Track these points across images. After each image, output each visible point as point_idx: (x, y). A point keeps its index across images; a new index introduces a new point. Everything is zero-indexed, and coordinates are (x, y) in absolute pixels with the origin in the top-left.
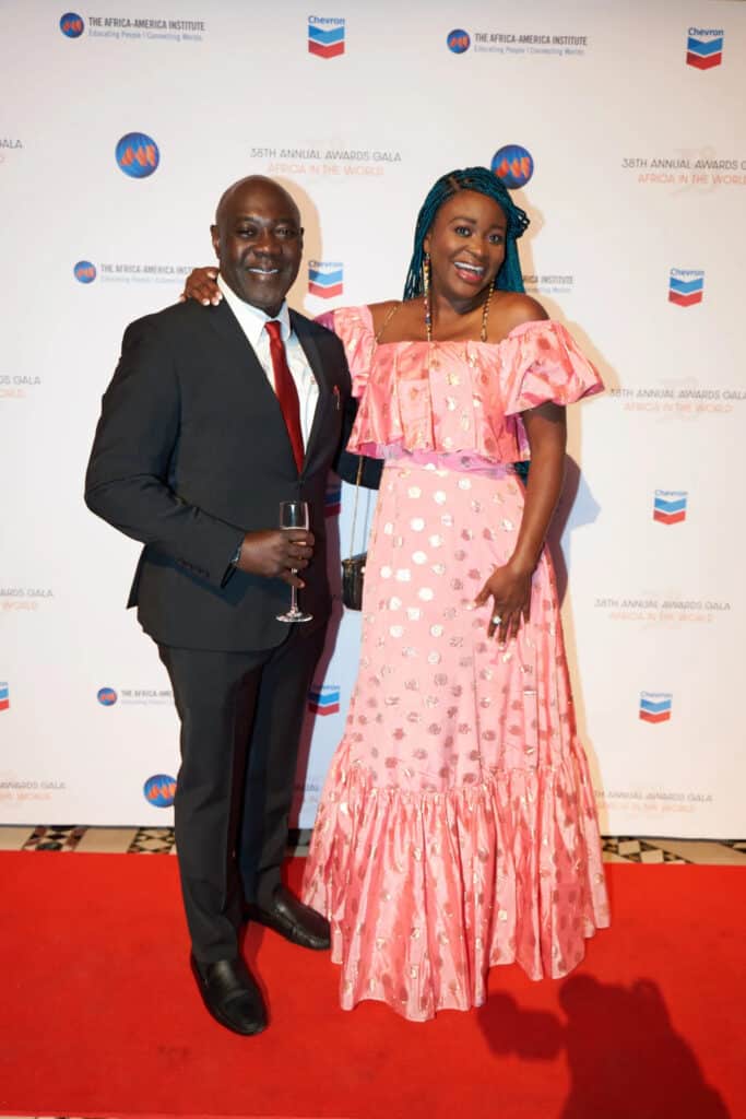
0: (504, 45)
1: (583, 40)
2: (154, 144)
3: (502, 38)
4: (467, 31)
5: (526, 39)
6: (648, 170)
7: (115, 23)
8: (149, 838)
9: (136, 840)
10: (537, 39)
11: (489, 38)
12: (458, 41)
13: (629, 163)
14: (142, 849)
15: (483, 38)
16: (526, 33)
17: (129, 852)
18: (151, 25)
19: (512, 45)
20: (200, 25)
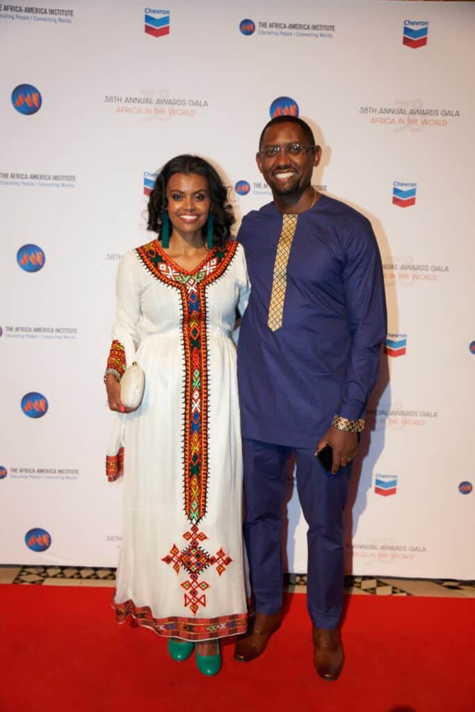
0: (278, 30)
1: (332, 28)
2: (38, 92)
3: (277, 25)
4: (253, 20)
5: (293, 26)
6: (377, 115)
7: (11, 9)
8: (29, 573)
9: (20, 575)
10: (301, 27)
11: (268, 26)
12: (247, 27)
13: (364, 110)
14: (23, 581)
15: (264, 25)
16: (293, 23)
17: (14, 583)
18: (36, 11)
19: (284, 30)
20: (70, 13)
